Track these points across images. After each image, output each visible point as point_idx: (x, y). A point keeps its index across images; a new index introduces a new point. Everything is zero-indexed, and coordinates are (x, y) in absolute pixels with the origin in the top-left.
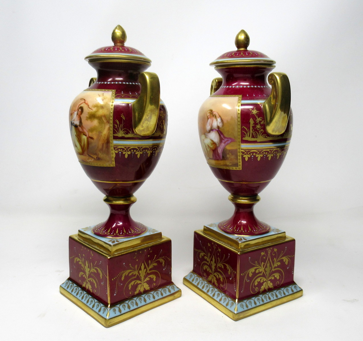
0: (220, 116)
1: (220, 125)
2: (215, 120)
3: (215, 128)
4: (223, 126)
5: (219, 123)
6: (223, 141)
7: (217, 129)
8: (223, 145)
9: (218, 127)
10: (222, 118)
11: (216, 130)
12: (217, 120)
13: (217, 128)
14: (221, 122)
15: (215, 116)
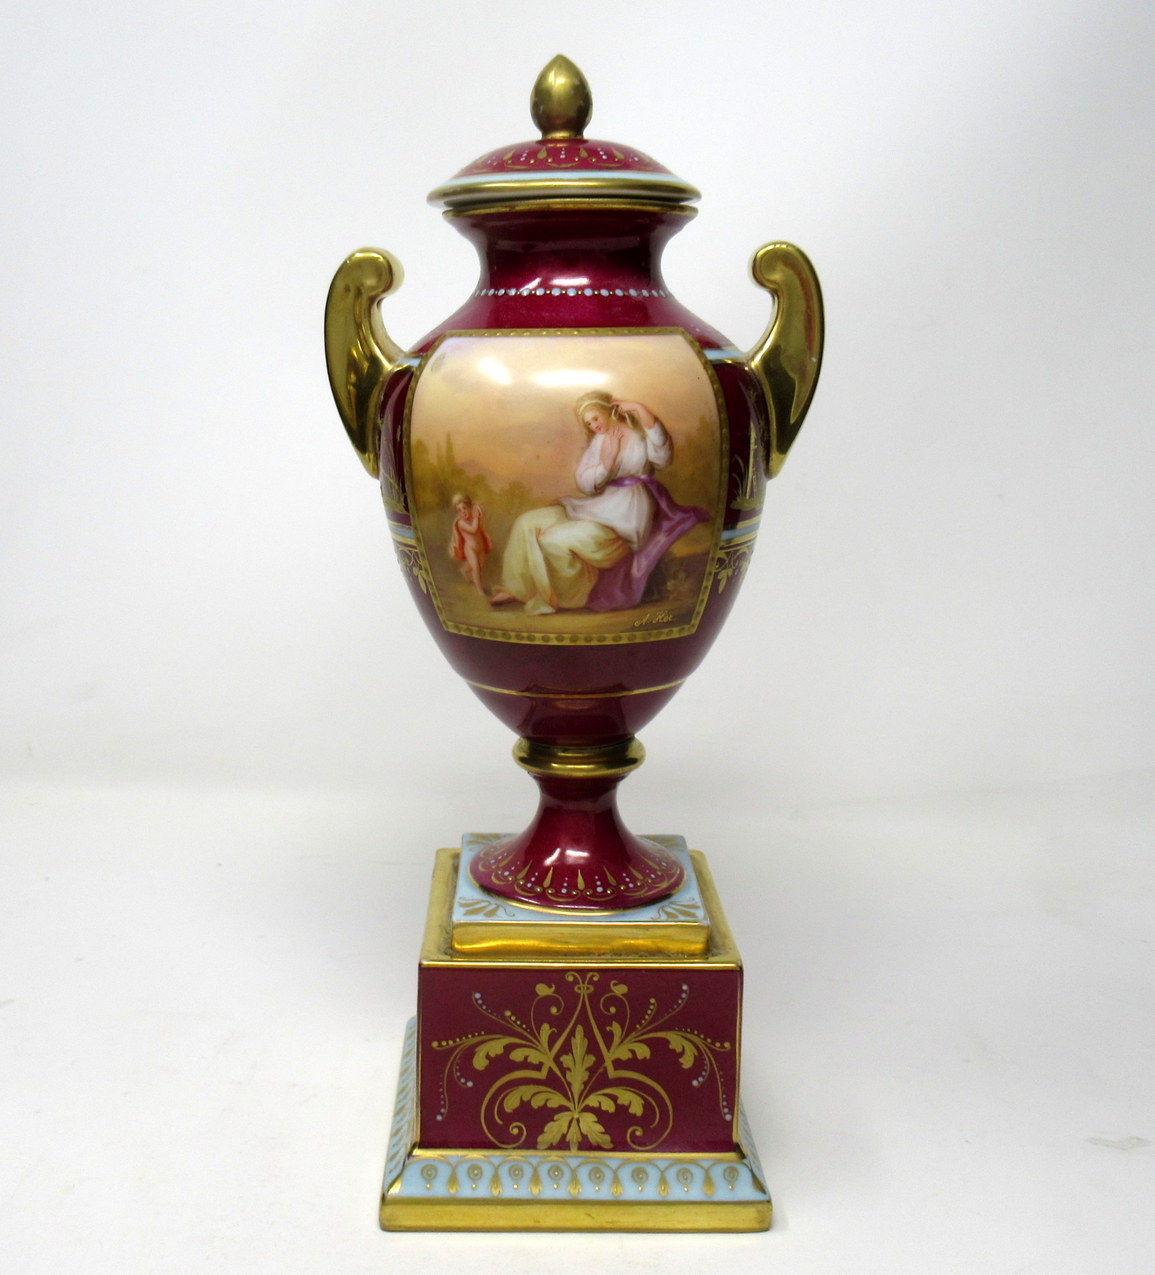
0: (656, 420)
1: (658, 456)
2: (632, 438)
3: (632, 472)
4: (671, 459)
5: (656, 449)
6: (666, 525)
7: (643, 477)
8: (661, 539)
9: (650, 467)
10: (668, 425)
11: (639, 479)
12: (644, 438)
13: (643, 473)
14: (664, 444)
15: (635, 422)
